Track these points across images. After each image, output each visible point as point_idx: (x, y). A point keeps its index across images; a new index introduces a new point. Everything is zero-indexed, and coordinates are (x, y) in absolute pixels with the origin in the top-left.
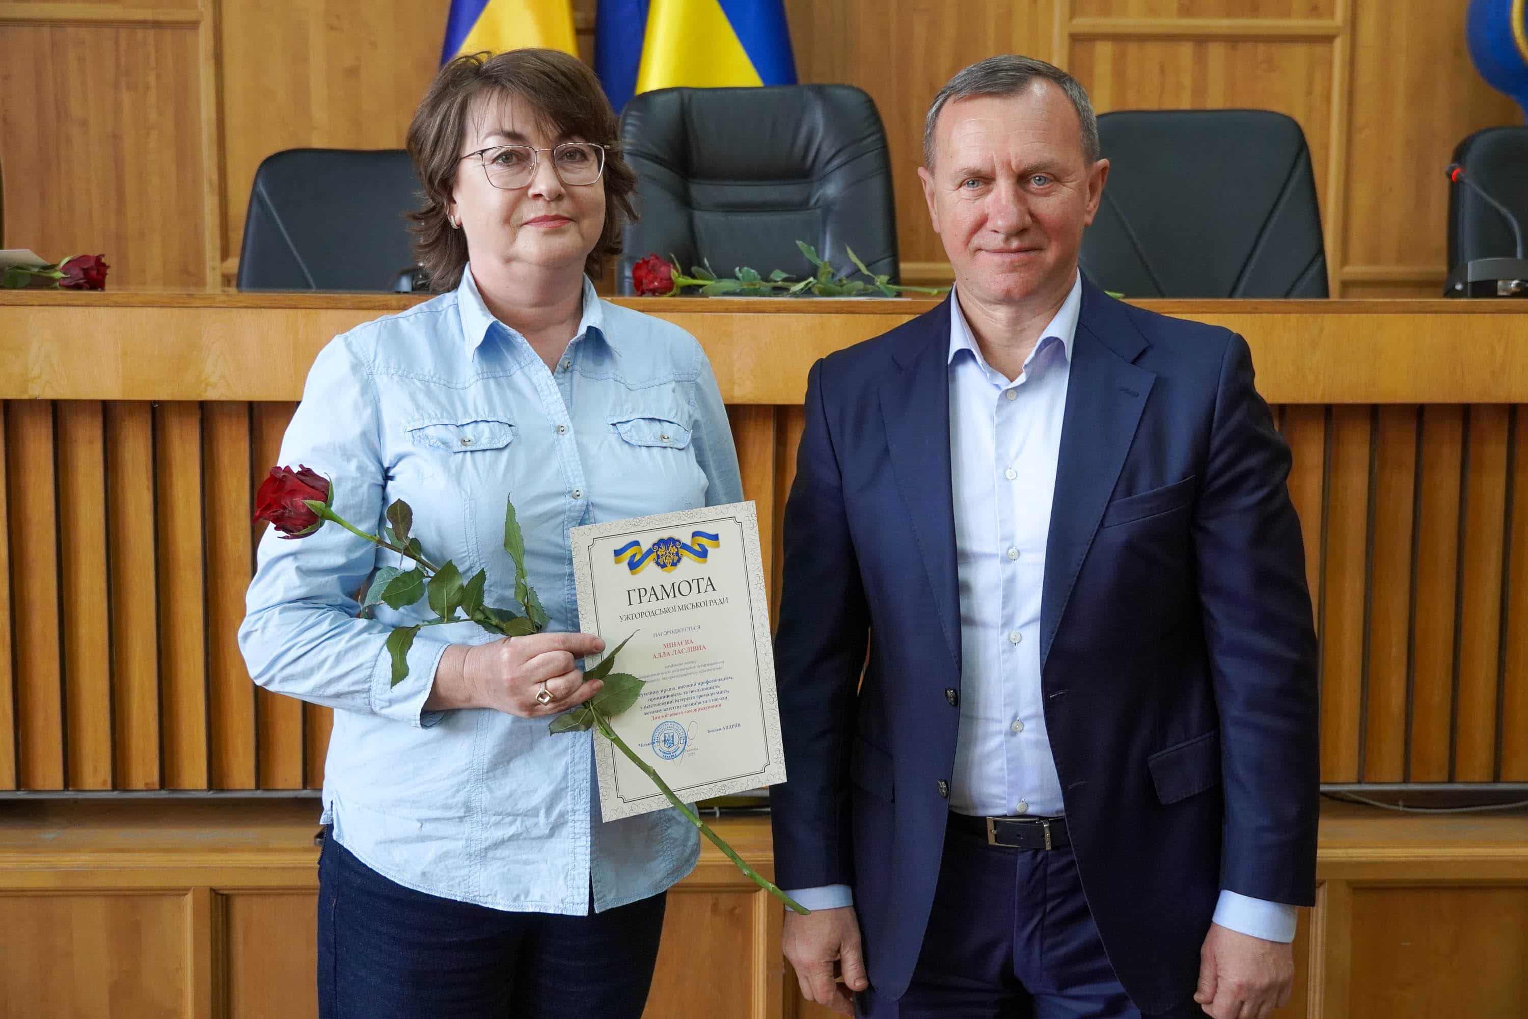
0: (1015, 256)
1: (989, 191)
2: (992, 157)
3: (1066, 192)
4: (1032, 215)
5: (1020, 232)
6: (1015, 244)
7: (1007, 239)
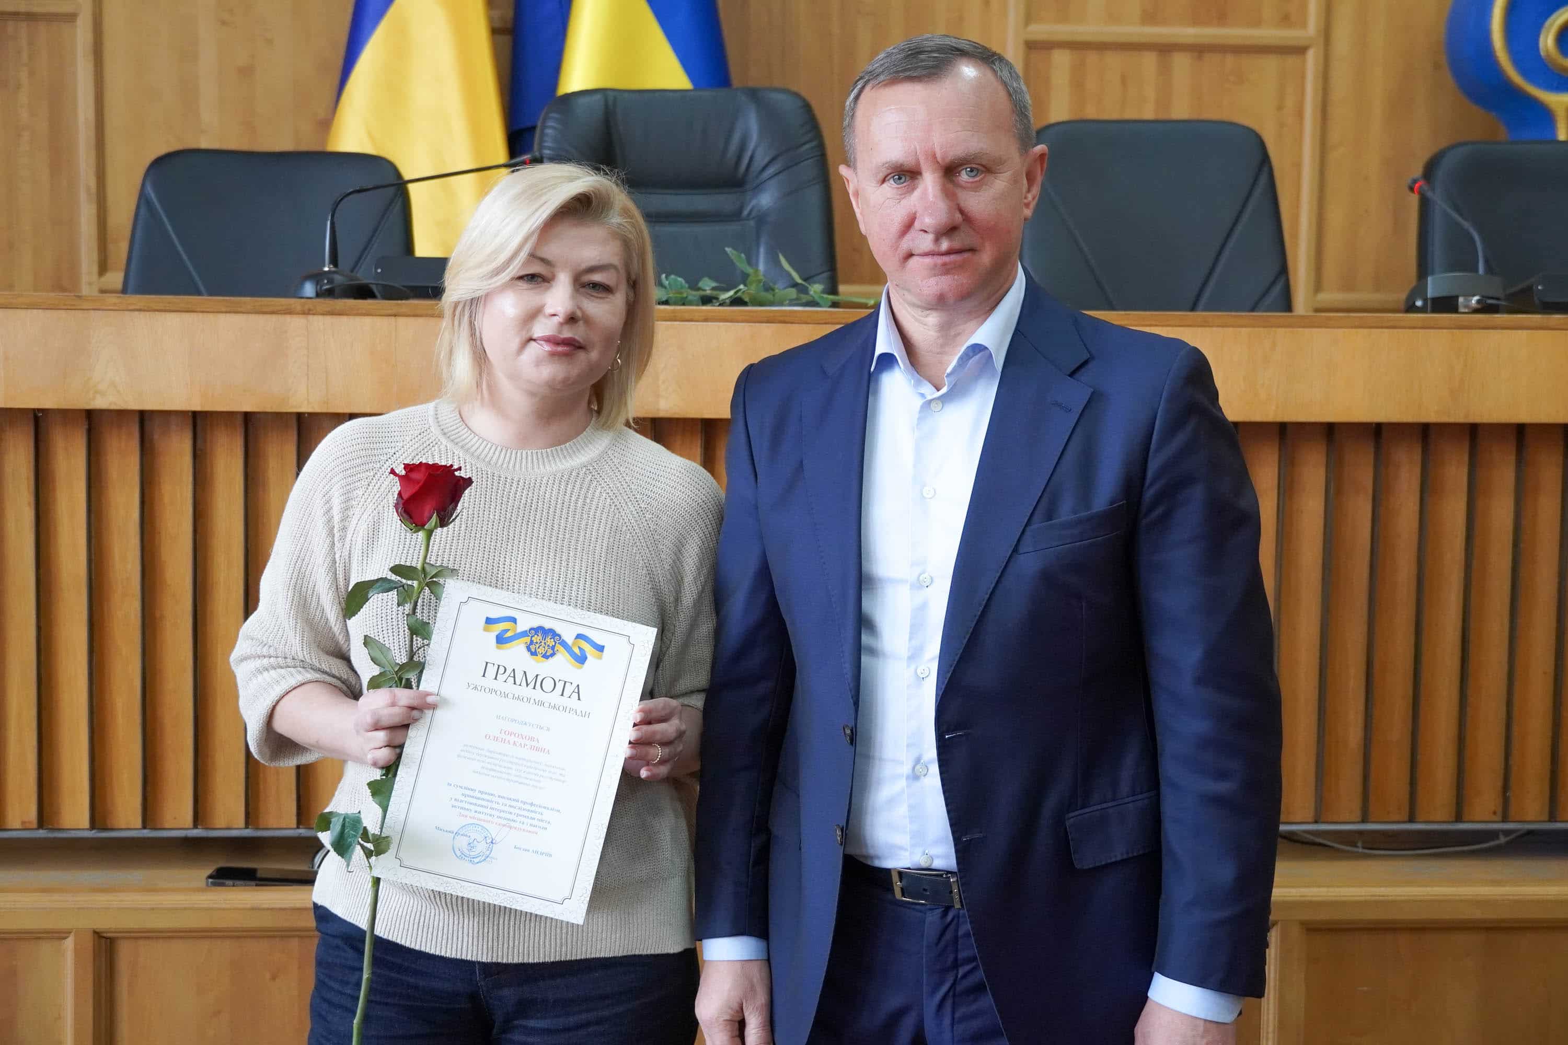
0: (946, 259)
1: (914, 189)
2: (915, 148)
3: (999, 184)
4: (962, 212)
5: (949, 230)
6: (945, 245)
7: (937, 240)
